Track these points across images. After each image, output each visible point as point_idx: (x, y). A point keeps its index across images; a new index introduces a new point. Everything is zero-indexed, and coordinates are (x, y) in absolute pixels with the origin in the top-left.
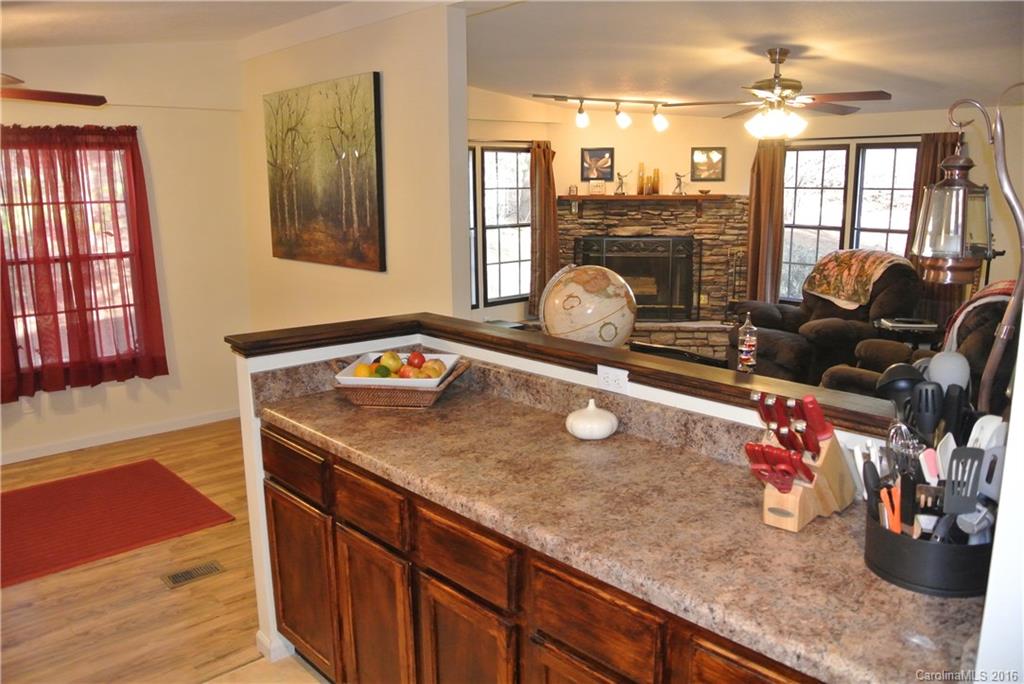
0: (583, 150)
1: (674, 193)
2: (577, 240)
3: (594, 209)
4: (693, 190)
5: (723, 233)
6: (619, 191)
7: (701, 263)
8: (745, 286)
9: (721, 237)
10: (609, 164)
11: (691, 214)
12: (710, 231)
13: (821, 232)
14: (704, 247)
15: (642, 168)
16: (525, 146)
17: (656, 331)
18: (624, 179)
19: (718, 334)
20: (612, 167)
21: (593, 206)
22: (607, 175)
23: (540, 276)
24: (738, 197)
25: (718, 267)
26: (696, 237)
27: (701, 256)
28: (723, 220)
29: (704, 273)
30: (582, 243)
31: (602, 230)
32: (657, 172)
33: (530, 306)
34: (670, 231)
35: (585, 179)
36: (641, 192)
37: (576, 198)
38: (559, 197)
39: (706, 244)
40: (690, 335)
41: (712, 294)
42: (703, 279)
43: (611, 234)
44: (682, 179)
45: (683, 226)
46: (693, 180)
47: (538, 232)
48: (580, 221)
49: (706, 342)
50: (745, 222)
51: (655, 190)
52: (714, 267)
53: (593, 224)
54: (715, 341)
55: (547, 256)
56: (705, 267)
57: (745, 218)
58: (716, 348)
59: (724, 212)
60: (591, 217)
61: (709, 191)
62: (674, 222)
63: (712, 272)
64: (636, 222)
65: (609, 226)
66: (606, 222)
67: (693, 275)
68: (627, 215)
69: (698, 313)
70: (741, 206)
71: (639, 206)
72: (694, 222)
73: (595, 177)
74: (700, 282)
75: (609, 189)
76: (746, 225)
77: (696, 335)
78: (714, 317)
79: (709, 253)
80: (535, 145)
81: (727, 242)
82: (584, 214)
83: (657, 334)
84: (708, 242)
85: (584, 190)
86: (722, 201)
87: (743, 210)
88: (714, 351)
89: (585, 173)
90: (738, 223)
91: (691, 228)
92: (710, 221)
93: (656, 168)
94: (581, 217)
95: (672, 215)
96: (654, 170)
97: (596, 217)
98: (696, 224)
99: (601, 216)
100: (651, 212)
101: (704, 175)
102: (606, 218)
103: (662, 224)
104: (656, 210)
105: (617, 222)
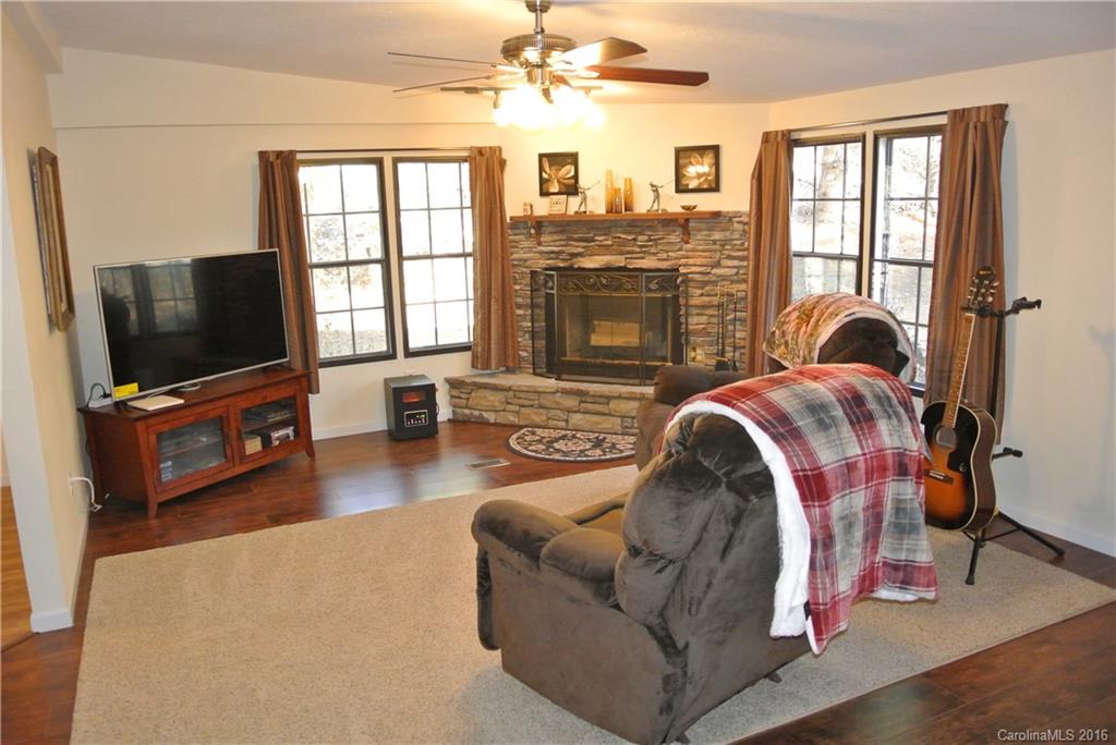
0: (541, 156)
1: (651, 209)
2: (533, 273)
3: (554, 233)
4: (674, 204)
5: (718, 265)
6: (581, 209)
7: (688, 306)
9: (714, 271)
10: (572, 173)
11: (675, 238)
12: (699, 261)
14: (693, 284)
15: (609, 174)
16: (465, 154)
17: (615, 397)
20: (576, 177)
21: (553, 229)
22: (572, 189)
24: (737, 214)
25: (711, 312)
26: (682, 270)
27: (688, 296)
28: (717, 247)
29: (693, 320)
31: (565, 260)
33: (474, 355)
34: (648, 263)
35: (544, 193)
36: (609, 211)
37: (531, 218)
38: (511, 218)
39: (693, 280)
42: (691, 327)
43: (576, 266)
45: (664, 256)
46: (678, 192)
48: (539, 248)
50: (743, 249)
51: (628, 207)
52: (706, 312)
53: (553, 252)
55: (492, 293)
56: (693, 311)
59: (717, 236)
60: (550, 242)
61: (695, 207)
62: (653, 250)
63: (704, 319)
64: (606, 249)
65: (574, 255)
66: (569, 250)
67: (679, 323)
68: (594, 241)
70: (740, 227)
71: (608, 228)
72: (680, 249)
73: (556, 190)
74: (687, 334)
76: (744, 253)
79: (699, 292)
80: (475, 153)
81: (724, 278)
82: (542, 239)
83: (616, 401)
84: (697, 277)
85: (543, 207)
86: (714, 220)
87: (744, 231)
89: (544, 186)
90: (738, 250)
91: (676, 258)
92: (700, 248)
93: (628, 177)
94: (540, 244)
95: (650, 240)
96: (626, 180)
97: (558, 243)
98: (683, 253)
99: (563, 243)
100: (623, 236)
101: (693, 184)
102: (570, 245)
103: (637, 253)
104: (630, 233)
105: (581, 250)
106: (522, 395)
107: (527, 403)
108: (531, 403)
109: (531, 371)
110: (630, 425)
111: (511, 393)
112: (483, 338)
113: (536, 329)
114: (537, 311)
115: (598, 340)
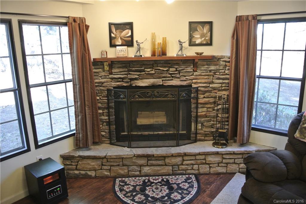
0: (110, 24)
1: (177, 55)
2: (108, 90)
3: (120, 67)
4: (191, 52)
5: (212, 83)
6: (138, 54)
7: (197, 103)
8: (228, 118)
9: (211, 86)
10: (130, 34)
11: (190, 69)
12: (203, 81)
13: (281, 81)
14: (199, 92)
15: (153, 37)
16: (64, 21)
17: (169, 157)
18: (141, 45)
19: (213, 156)
20: (132, 36)
21: (120, 66)
22: (129, 43)
23: (82, 119)
24: (222, 57)
25: (209, 106)
26: (194, 86)
27: (197, 98)
28: (212, 73)
29: (200, 110)
30: (113, 92)
31: (127, 82)
32: (164, 40)
33: (77, 140)
34: (175, 82)
35: (112, 45)
36: (154, 54)
37: (107, 60)
38: (94, 59)
39: (200, 91)
40: (193, 158)
41: (205, 124)
42: (199, 114)
43: (134, 85)
44: (183, 45)
45: (184, 78)
46: (190, 45)
47: (78, 86)
48: (111, 76)
49: (204, 161)
50: (227, 74)
51: (164, 53)
52: (206, 106)
53: (120, 78)
54: (209, 161)
55: (86, 102)
56: (200, 106)
57: (227, 72)
58: (211, 165)
59: (213, 68)
60: (118, 73)
61: (202, 53)
62: (178, 76)
63: (205, 109)
64: (151, 76)
65: (132, 79)
66: (130, 76)
67: (191, 112)
68: (144, 71)
69: (196, 137)
70: (224, 63)
71: (153, 64)
72: (193, 75)
73: (120, 44)
74: (197, 117)
75: (131, 53)
76: (228, 76)
77: (198, 157)
78: (206, 138)
79: (202, 96)
80: (71, 20)
81: (214, 89)
82: (113, 71)
83: (170, 158)
84: (202, 89)
85: (112, 54)
86: (212, 60)
87: (226, 66)
88: (210, 167)
89: (113, 41)
90: (222, 75)
91: (190, 80)
92: (203, 74)
93: (164, 37)
94: (111, 73)
95: (176, 71)
96: (163, 38)
97: (122, 73)
98: (193, 77)
99: (126, 73)
100: (161, 69)
101: (198, 41)
102: (129, 74)
103: (169, 77)
104: (165, 67)
105: (137, 76)
106: (112, 160)
107: (115, 164)
108: (118, 164)
109: (108, 142)
110: (177, 170)
111: (105, 160)
112: (82, 129)
113: (111, 120)
114: (110, 110)
115: (141, 121)
